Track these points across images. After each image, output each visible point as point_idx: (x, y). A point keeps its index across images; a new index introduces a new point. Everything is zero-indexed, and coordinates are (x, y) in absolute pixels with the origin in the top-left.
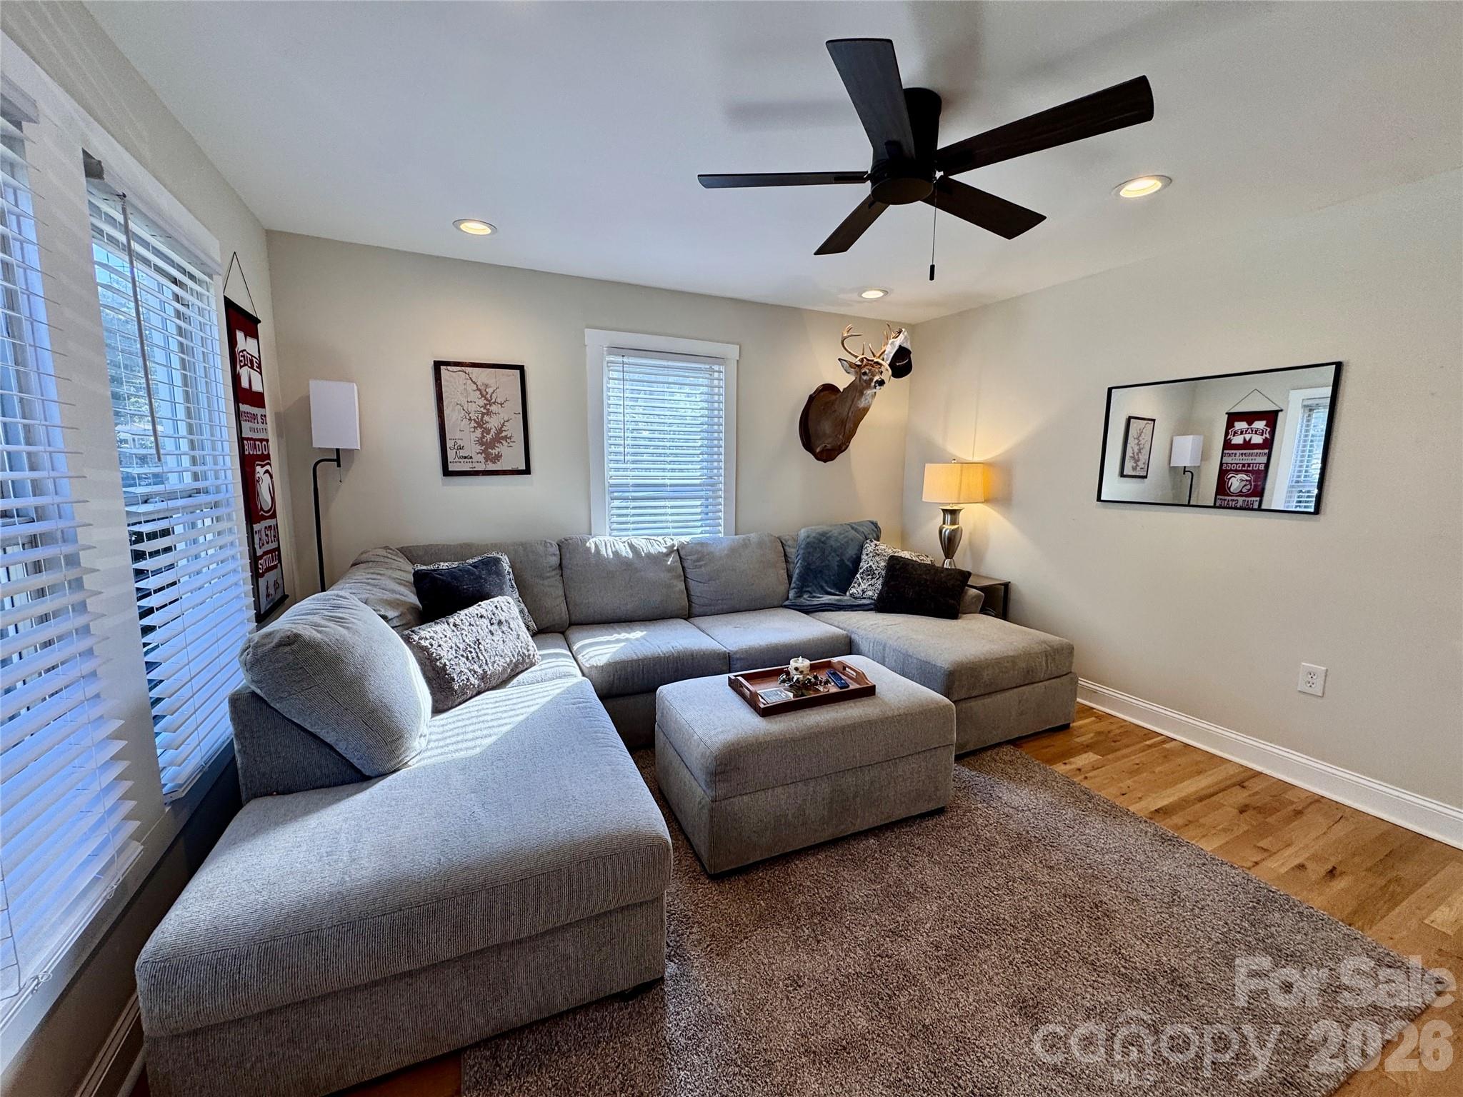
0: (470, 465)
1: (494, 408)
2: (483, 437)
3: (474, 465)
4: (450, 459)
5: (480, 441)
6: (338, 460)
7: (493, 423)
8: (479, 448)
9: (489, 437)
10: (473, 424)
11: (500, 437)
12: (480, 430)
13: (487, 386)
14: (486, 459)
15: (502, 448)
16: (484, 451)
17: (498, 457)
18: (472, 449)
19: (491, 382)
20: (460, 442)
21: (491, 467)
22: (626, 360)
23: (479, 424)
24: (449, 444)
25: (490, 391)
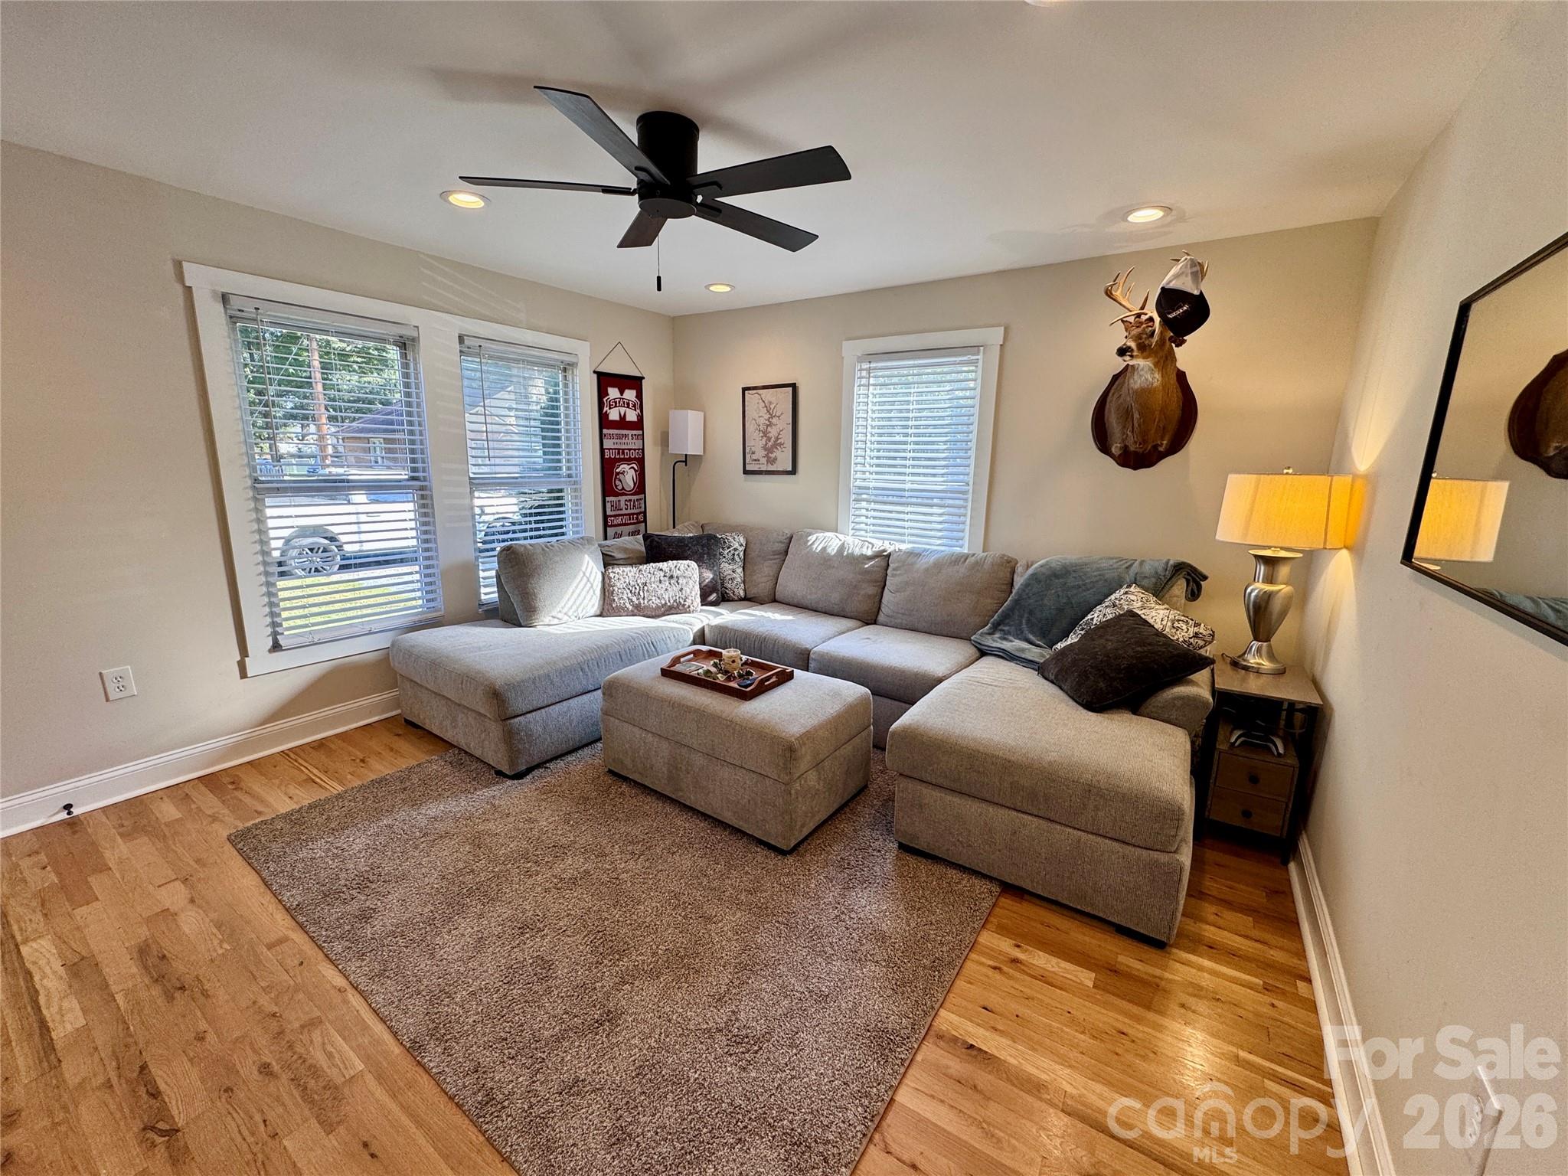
0: (758, 466)
1: (774, 420)
2: (767, 444)
3: (761, 466)
4: (747, 462)
5: (765, 448)
6: (686, 462)
7: (773, 432)
8: (764, 453)
9: (770, 444)
10: (761, 434)
11: (777, 445)
12: (765, 439)
13: (770, 403)
14: (767, 461)
15: (777, 453)
16: (767, 455)
17: (775, 459)
18: (760, 453)
19: (773, 400)
20: (753, 449)
21: (771, 468)
22: (873, 365)
23: (765, 434)
24: (747, 450)
25: (772, 406)
